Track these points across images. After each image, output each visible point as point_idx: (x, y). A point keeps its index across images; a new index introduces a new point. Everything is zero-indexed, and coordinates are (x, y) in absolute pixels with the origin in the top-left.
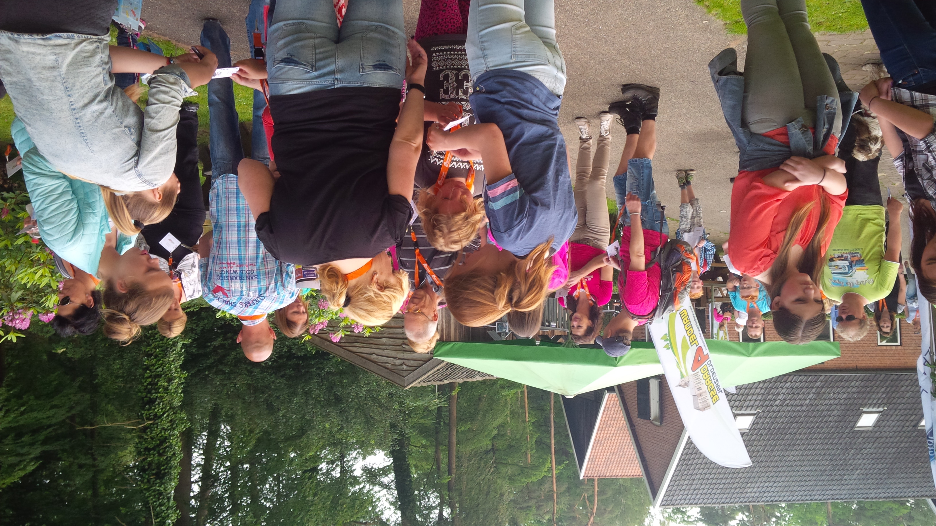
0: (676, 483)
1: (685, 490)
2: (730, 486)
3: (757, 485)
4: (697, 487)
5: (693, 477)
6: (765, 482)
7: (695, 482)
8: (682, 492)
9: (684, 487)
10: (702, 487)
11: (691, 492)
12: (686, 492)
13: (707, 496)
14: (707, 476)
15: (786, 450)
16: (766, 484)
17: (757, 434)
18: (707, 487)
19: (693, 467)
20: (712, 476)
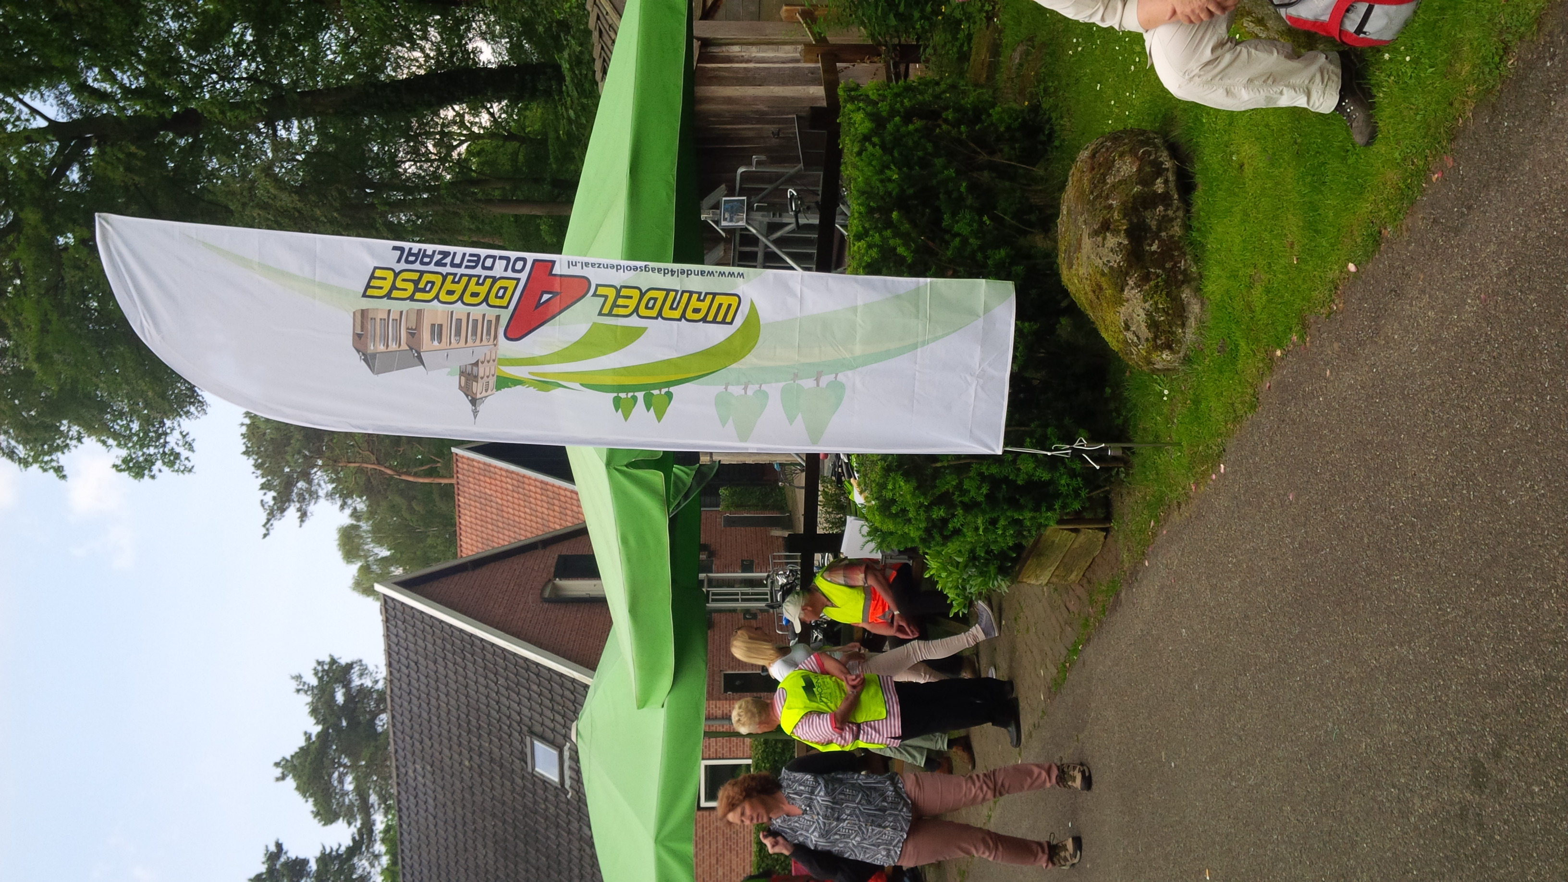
0: (428, 628)
1: (415, 644)
2: (426, 732)
3: (428, 783)
4: (422, 668)
5: (440, 660)
6: (435, 799)
7: (431, 665)
8: (410, 637)
9: (420, 642)
10: (422, 678)
11: (412, 655)
12: (411, 646)
13: (404, 686)
14: (442, 687)
15: (496, 842)
16: (431, 801)
17: (524, 787)
18: (423, 687)
19: (459, 660)
20: (443, 697)
